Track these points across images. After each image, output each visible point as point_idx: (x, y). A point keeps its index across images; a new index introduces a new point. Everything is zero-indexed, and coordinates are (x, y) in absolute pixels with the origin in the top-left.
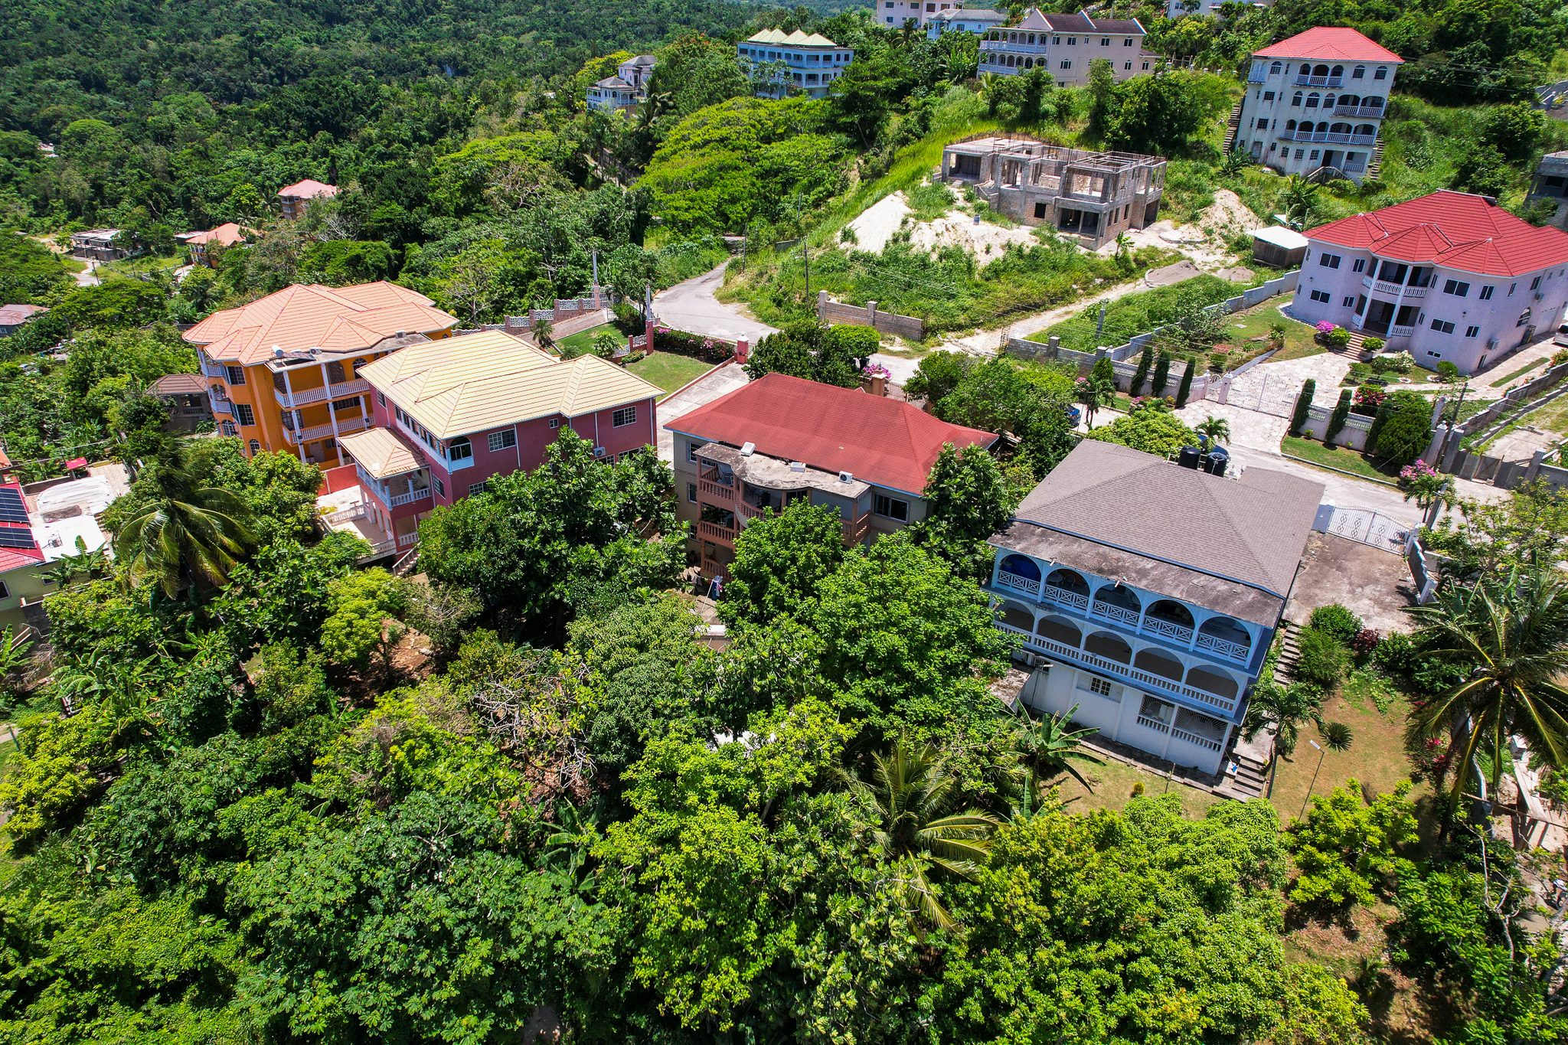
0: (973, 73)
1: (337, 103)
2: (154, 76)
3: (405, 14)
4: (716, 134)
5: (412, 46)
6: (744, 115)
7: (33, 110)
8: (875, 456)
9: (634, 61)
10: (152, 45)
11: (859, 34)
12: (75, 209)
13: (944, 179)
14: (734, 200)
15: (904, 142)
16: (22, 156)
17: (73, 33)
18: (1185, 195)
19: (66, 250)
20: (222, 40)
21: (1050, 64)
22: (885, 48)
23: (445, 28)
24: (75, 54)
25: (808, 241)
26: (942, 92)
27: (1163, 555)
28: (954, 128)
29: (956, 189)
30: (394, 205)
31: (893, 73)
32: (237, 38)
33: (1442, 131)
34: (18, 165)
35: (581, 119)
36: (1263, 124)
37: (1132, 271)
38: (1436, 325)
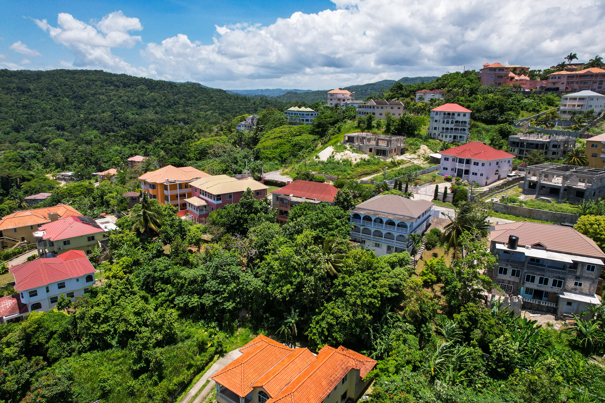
0: (355, 117)
1: (148, 132)
2: (81, 126)
3: (167, 105)
4: (278, 135)
5: (169, 115)
6: (287, 130)
7: (40, 137)
8: (322, 196)
9: (251, 116)
10: (82, 116)
11: (322, 108)
12: (58, 166)
13: (344, 143)
14: (284, 153)
15: (334, 134)
16: (39, 150)
17: (55, 113)
18: (413, 147)
19: (55, 178)
20: (105, 114)
21: (376, 114)
22: (329, 112)
23: (180, 110)
24: (55, 119)
25: (307, 159)
26: (345, 122)
27: (389, 212)
28: (348, 131)
29: (348, 146)
30: (176, 158)
31: (331, 117)
32: (109, 113)
33: (488, 131)
34: (37, 153)
35: (234, 133)
36: (435, 128)
37: (396, 165)
38: (473, 174)
